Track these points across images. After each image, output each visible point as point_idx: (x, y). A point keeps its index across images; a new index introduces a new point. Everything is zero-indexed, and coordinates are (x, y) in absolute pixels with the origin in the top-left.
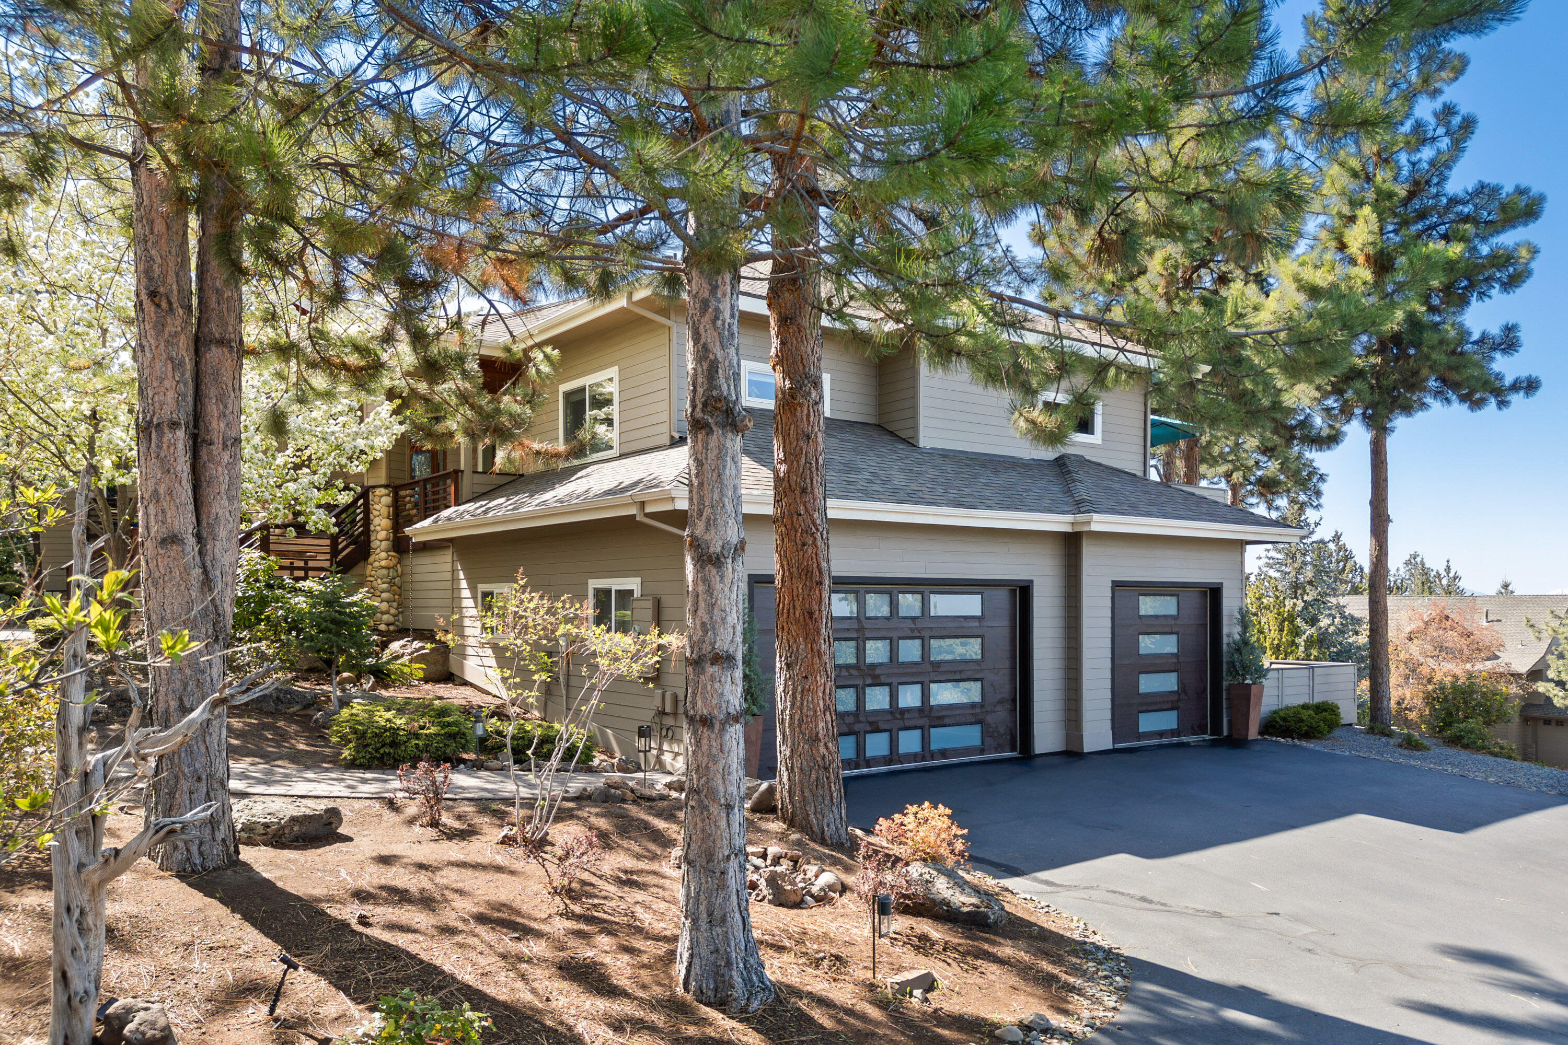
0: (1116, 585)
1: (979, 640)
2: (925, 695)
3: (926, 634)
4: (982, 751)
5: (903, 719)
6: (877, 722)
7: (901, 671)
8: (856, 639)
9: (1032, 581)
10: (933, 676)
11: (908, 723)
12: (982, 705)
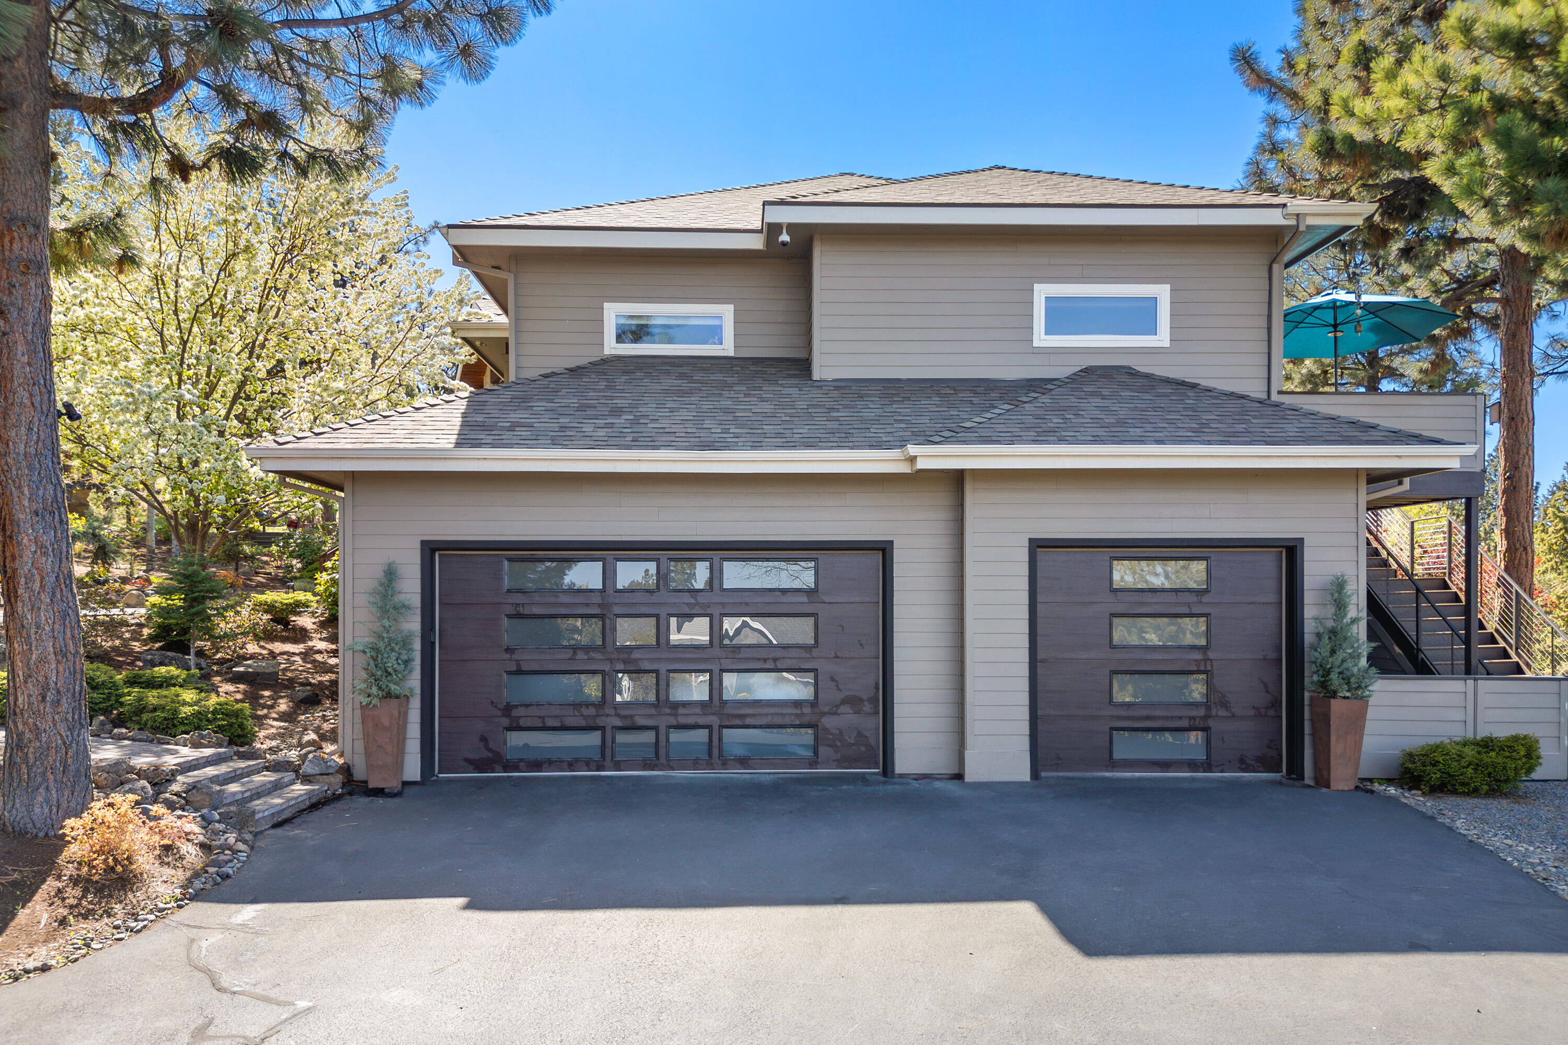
0: (1037, 546)
1: (811, 620)
2: (715, 686)
3: (716, 612)
4: (813, 764)
5: (676, 715)
6: (631, 717)
7: (671, 656)
8: (601, 617)
9: (891, 543)
10: (726, 664)
11: (683, 720)
12: (814, 704)
